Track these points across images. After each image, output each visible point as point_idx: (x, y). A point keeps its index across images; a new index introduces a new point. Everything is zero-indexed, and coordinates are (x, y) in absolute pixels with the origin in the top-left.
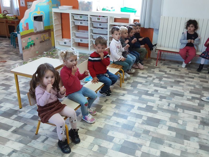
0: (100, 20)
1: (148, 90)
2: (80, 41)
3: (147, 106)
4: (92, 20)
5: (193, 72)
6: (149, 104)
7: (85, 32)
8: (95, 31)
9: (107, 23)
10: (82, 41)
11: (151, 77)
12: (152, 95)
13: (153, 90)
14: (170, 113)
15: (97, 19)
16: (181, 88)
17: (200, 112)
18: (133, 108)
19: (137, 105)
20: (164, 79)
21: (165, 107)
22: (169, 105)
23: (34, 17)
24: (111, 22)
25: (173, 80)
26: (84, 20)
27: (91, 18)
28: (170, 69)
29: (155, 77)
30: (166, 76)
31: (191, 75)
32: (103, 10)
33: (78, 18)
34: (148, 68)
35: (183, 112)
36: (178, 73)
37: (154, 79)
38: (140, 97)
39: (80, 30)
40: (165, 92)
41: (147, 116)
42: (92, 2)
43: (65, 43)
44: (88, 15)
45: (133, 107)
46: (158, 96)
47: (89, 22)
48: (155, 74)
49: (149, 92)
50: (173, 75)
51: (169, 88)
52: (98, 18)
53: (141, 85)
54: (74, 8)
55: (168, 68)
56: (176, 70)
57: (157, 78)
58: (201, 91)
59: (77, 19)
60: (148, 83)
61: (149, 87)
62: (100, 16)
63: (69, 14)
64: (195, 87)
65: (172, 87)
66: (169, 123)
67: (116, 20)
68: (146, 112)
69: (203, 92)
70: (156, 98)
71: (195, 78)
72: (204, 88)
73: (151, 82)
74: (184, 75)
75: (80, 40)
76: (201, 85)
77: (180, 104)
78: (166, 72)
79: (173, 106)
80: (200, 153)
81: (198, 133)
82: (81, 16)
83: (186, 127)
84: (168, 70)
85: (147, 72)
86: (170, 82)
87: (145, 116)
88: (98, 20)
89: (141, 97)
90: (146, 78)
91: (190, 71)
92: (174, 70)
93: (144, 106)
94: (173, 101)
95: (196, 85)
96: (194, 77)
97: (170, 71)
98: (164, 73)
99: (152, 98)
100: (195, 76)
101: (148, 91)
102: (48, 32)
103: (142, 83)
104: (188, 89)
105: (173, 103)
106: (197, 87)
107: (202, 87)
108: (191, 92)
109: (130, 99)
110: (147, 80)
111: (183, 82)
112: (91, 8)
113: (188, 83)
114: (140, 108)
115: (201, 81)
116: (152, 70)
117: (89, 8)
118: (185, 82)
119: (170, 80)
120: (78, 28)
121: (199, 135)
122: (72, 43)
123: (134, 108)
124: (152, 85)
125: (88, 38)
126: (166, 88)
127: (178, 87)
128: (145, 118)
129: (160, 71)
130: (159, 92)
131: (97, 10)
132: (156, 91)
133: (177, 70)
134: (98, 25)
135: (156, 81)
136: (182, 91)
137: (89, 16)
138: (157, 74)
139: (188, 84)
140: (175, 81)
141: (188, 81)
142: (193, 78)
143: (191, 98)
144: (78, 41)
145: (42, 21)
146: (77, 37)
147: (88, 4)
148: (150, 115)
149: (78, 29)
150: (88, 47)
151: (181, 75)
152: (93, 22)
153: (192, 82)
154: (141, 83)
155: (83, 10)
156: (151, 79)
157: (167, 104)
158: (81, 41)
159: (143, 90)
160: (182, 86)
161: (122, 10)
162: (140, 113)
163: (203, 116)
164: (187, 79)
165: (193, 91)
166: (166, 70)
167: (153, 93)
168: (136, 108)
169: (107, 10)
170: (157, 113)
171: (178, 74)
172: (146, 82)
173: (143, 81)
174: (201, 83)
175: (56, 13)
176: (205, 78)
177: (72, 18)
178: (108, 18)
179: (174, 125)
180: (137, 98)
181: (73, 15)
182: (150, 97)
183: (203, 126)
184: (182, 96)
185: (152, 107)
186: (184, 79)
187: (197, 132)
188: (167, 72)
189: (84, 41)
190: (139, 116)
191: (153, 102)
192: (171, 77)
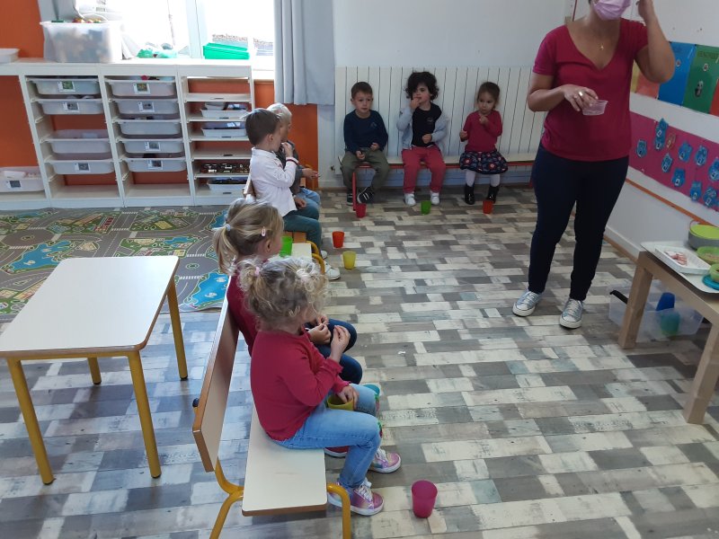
0: (146, 89)
1: (399, 285)
2: (81, 169)
3: (441, 333)
4: (116, 93)
6: (443, 325)
8: (131, 127)
9: (175, 96)
10: (87, 169)
11: (370, 245)
12: (422, 298)
14: (507, 336)
15: (135, 87)
16: (465, 259)
18: (415, 352)
19: (417, 338)
20: (406, 244)
22: (486, 316)
24: (184, 98)
25: (430, 243)
26: (80, 97)
27: (109, 88)
28: (395, 214)
29: (382, 244)
30: (401, 233)
31: (454, 219)
32: (142, 54)
33: (59, 88)
35: (531, 324)
36: (422, 220)
38: (400, 311)
40: (443, 280)
41: (469, 364)
42: (106, 31)
43: (15, 184)
44: (96, 77)
45: (408, 346)
46: (438, 296)
47: (106, 100)
48: (374, 234)
49: (408, 292)
50: (415, 227)
51: (440, 266)
52: (138, 85)
55: (386, 210)
57: (387, 244)
59: (54, 92)
60: (383, 266)
61: (394, 275)
62: (144, 78)
63: (16, 78)
64: (489, 250)
65: (444, 262)
66: (531, 366)
67: (193, 86)
68: (457, 353)
69: (517, 258)
70: (435, 304)
71: (468, 226)
72: (509, 247)
73: (387, 261)
74: (438, 222)
75: (77, 167)
76: (497, 241)
78: (391, 223)
79: (493, 313)
80: (659, 420)
82: (67, 82)
83: (574, 362)
84: (392, 216)
87: (464, 364)
88: (139, 90)
89: (402, 311)
90: (361, 251)
91: (441, 209)
92: (405, 213)
93: (434, 337)
94: (482, 300)
95: (485, 243)
96: (462, 223)
97: (400, 219)
98: (392, 228)
99: (430, 306)
100: (463, 220)
101: (402, 289)
104: (482, 258)
105: (490, 307)
106: (493, 247)
107: (504, 247)
108: (496, 265)
110: (373, 258)
111: (456, 243)
112: (106, 52)
113: (467, 242)
114: (431, 347)
115: (488, 231)
116: (355, 224)
117: (98, 52)
118: (460, 242)
119: (422, 243)
120: (54, 123)
121: (614, 373)
122: (46, 180)
123: (418, 350)
124: (397, 269)
125: (109, 155)
126: (432, 268)
127: (456, 259)
128: (469, 372)
129: (377, 223)
130: (429, 283)
131: (124, 58)
132: (421, 283)
133: (410, 212)
134: (141, 106)
135: (393, 254)
136: (475, 267)
137: (102, 82)
138: (377, 232)
139: (469, 245)
140: (435, 243)
141: (462, 237)
142: (464, 226)
143: (509, 281)
144: (73, 168)
146: (58, 157)
147: (91, 38)
149: (55, 129)
151: (432, 223)
152: (117, 100)
153: (471, 237)
155: (72, 59)
156: (376, 251)
157: (480, 315)
158: (83, 166)
159: (393, 289)
160: (462, 254)
161: (209, 51)
162: (443, 359)
164: (454, 232)
166: (389, 219)
167: (419, 292)
168: (420, 348)
169: (155, 56)
170: (482, 347)
171: (426, 223)
172: (374, 263)
173: (362, 262)
174: (493, 236)
177: (32, 91)
179: (545, 366)
180: (396, 318)
181: (35, 80)
182: (423, 305)
183: (600, 348)
184: (487, 280)
185: (456, 332)
186: (447, 233)
187: (605, 368)
188: (397, 224)
189: (97, 168)
190: (451, 371)
191: (445, 318)
192: (417, 234)
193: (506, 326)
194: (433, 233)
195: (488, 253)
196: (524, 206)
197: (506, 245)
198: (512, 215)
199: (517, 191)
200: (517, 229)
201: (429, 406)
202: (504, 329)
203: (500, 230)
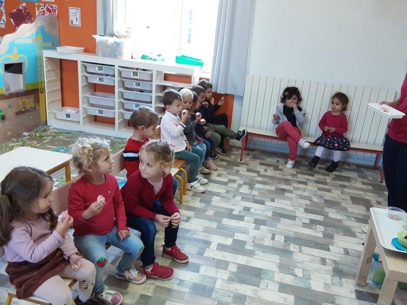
0: (137, 75)
1: (233, 207)
2: (99, 113)
3: (235, 241)
4: (123, 75)
5: (303, 171)
6: (239, 236)
7: (109, 96)
8: (128, 94)
9: (152, 81)
10: (102, 113)
11: (234, 181)
12: (240, 218)
13: (241, 209)
14: (278, 254)
15: (132, 73)
16: (289, 202)
17: (329, 250)
18: (209, 247)
19: (216, 240)
20: (257, 186)
21: (268, 242)
22: (273, 239)
23: (5, 65)
24: (158, 81)
25: (273, 188)
26: (107, 75)
27: (120, 72)
28: (265, 167)
29: (242, 182)
30: (260, 179)
31: (302, 177)
32: (143, 57)
33: (96, 69)
34: (227, 164)
35: (301, 252)
36: (280, 174)
37: (240, 186)
38: (219, 222)
39: (97, 93)
40: (263, 211)
41: (237, 264)
43: (68, 116)
44: (114, 66)
45: (208, 243)
46: (252, 219)
47: (117, 79)
48: (241, 176)
49: (234, 213)
50: (272, 178)
51: (268, 203)
52: (134, 72)
53: (219, 198)
54: (86, 51)
55: (261, 164)
56: (274, 170)
57: (245, 183)
58: (323, 208)
59: (94, 71)
60: (231, 195)
61: (233, 201)
62: (137, 69)
63: (76, 62)
64: (311, 200)
65: (273, 200)
67: (167, 77)
68: (234, 255)
69: (327, 209)
70: (248, 223)
71: (308, 184)
72: (326, 201)
73: (236, 193)
74: (290, 178)
75: (98, 112)
76: (321, 197)
77: (292, 235)
78: (258, 172)
79: (280, 239)
81: (333, 295)
82: (100, 67)
83: (311, 283)
84: (261, 169)
85: (227, 172)
86: (270, 191)
87: (233, 263)
88: (134, 75)
89: (221, 222)
90: (225, 184)
91: (298, 171)
92: (272, 168)
93: (229, 242)
94: (279, 229)
95: (312, 196)
96: (306, 181)
97: (266, 170)
98: (256, 175)
99: (241, 224)
100: (308, 179)
101: (232, 210)
102: (33, 95)
103: (220, 194)
104: (302, 204)
105: (281, 233)
106: (315, 199)
107: (323, 201)
108: (307, 211)
109: (201, 228)
110: (229, 189)
111: (291, 192)
112: (121, 53)
113: (299, 192)
114: (221, 247)
115: (320, 189)
116: (235, 168)
117: (117, 53)
118: (294, 192)
119: (268, 187)
120: (95, 88)
121: (336, 297)
122: (81, 116)
123: (211, 247)
124: (239, 198)
125: (114, 108)
126: (263, 203)
127: (283, 201)
128: (233, 268)
129: (248, 170)
130: (252, 211)
131: (132, 58)
132: (247, 209)
133: (276, 168)
134: (134, 84)
135: (245, 190)
136: (292, 208)
137: (116, 68)
138: (244, 175)
139: (299, 195)
140: (277, 189)
141: (298, 189)
142: (305, 183)
143: (308, 222)
144: (95, 112)
145: (22, 74)
146: (92, 105)
147: (114, 45)
148: (242, 260)
149: (95, 91)
150: (114, 124)
151: (285, 177)
152: (124, 80)
153: (305, 190)
154: (218, 194)
155: (104, 55)
156: (235, 185)
157: (270, 236)
158: (101, 112)
159: (224, 208)
160: (290, 199)
161: (179, 60)
162: (223, 256)
163: (335, 259)
164: (295, 185)
165: (310, 208)
166: (258, 170)
167: (241, 214)
168: (214, 246)
169: (151, 59)
170: (254, 256)
171: (280, 176)
172: (228, 192)
173: (221, 190)
174: (320, 193)
175: (50, 59)
176: (326, 184)
177: (84, 69)
178: (152, 74)
179: (288, 279)
180: (214, 225)
181: (86, 64)
182: (237, 222)
183: (339, 279)
184: (293, 218)
185: (244, 243)
186: (290, 185)
187: (331, 293)
188: (261, 173)
189: (107, 114)
190: (221, 265)
191: (245, 233)
192: (269, 181)
193: (283, 248)
194: (280, 183)
195: (308, 202)
196: (360, 180)
197: (325, 200)
198: (346, 184)
199: (362, 169)
200: (342, 193)
201: (191, 281)
202: (280, 249)
203: (329, 191)
